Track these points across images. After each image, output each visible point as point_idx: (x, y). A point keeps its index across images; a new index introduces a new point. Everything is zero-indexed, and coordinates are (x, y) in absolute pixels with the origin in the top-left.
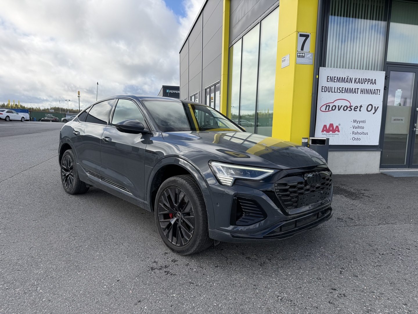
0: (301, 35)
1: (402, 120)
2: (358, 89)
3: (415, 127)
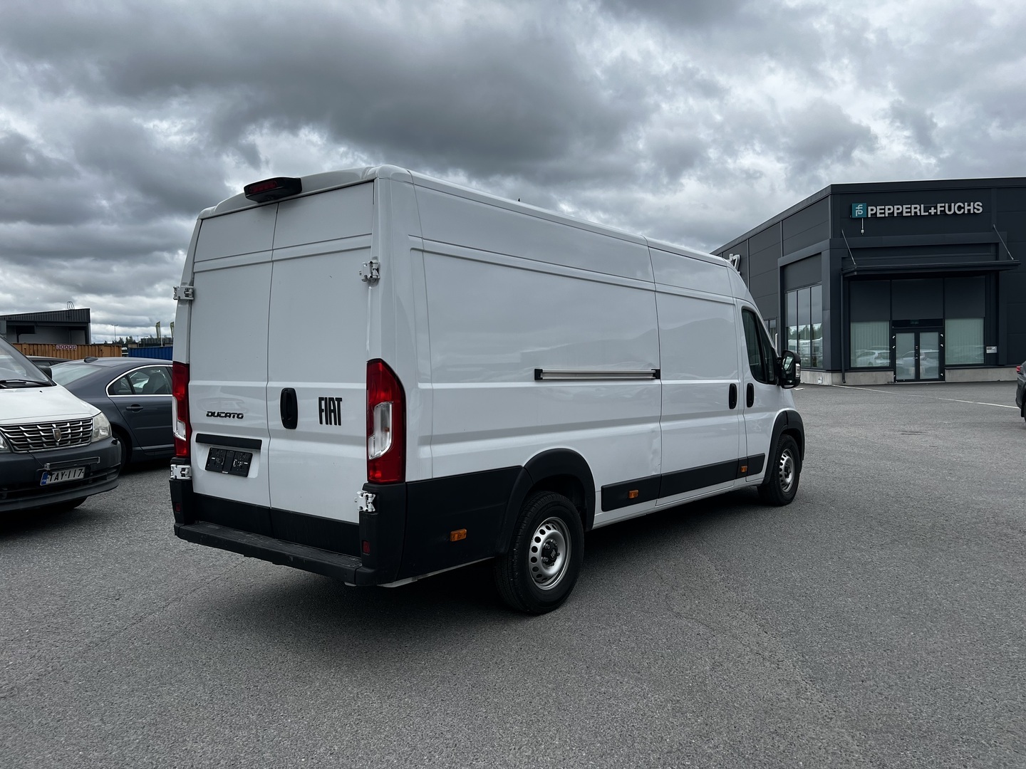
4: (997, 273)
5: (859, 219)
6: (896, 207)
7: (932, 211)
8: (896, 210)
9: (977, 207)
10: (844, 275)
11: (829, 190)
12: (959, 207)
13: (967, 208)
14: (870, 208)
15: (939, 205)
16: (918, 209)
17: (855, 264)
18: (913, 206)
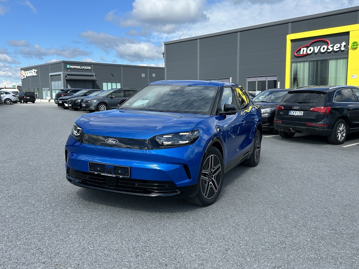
4: (94, 81)
5: (68, 68)
6: (75, 66)
7: (82, 68)
8: (75, 67)
9: (90, 68)
10: (66, 79)
11: (62, 62)
12: (87, 68)
13: (88, 68)
14: (70, 66)
15: (83, 67)
16: (79, 67)
17: (68, 77)
18: (78, 66)
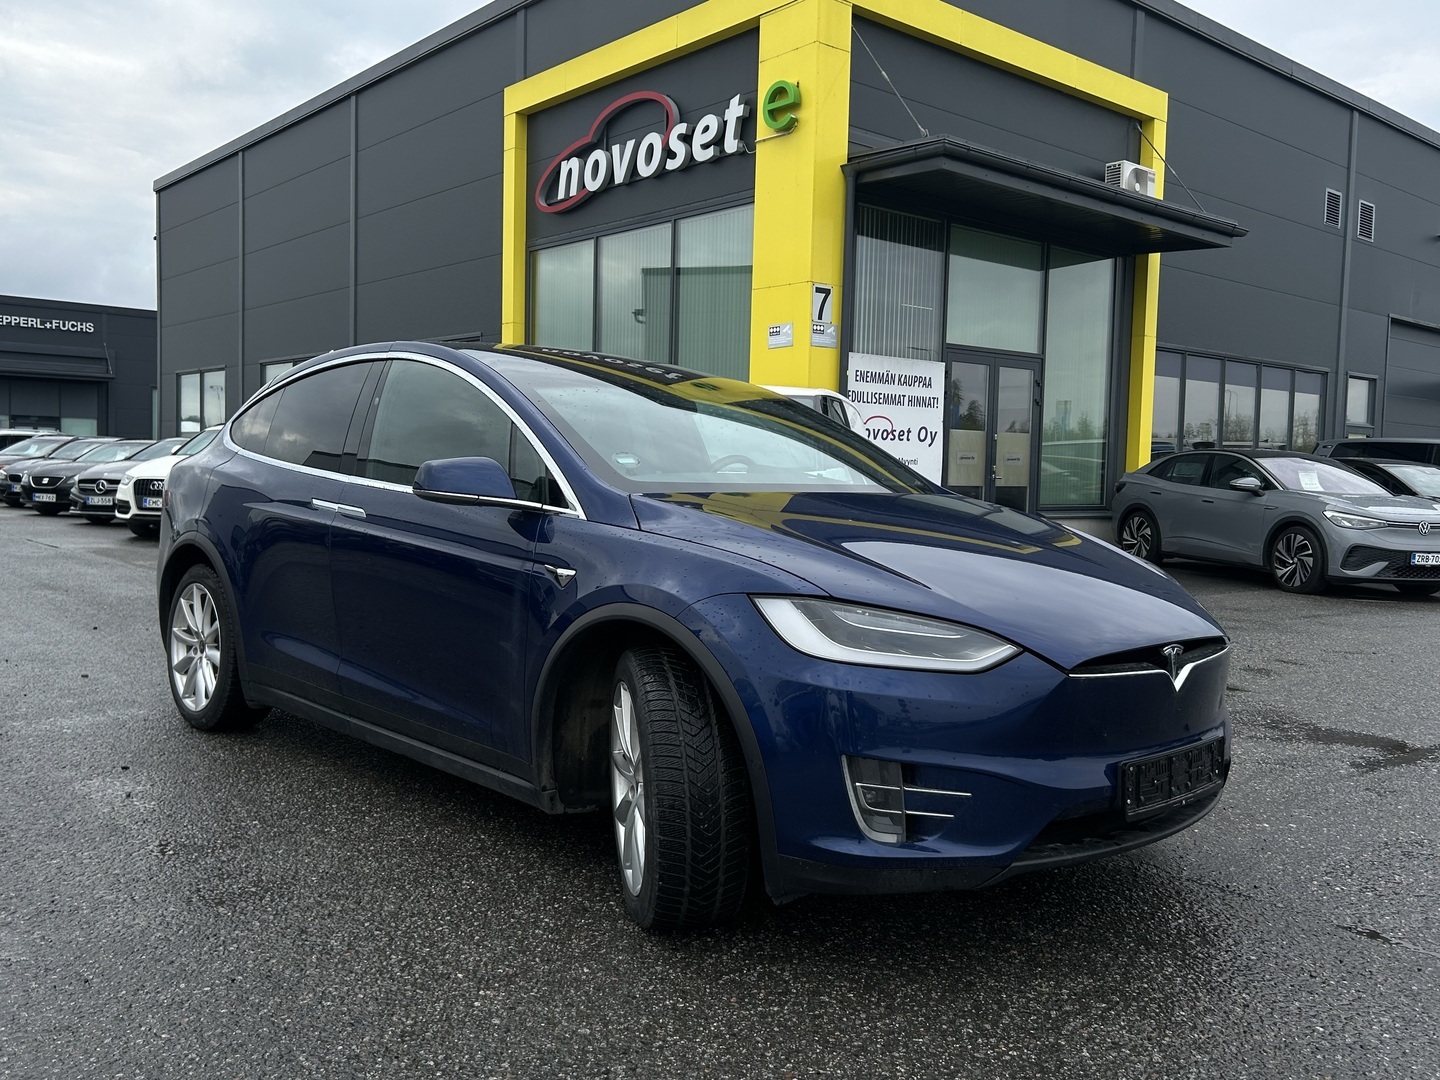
0: (819, 290)
1: (973, 458)
2: (904, 396)
3: (994, 473)
6: (14, 317)
8: (14, 320)
18: (30, 319)
